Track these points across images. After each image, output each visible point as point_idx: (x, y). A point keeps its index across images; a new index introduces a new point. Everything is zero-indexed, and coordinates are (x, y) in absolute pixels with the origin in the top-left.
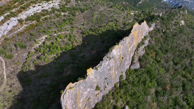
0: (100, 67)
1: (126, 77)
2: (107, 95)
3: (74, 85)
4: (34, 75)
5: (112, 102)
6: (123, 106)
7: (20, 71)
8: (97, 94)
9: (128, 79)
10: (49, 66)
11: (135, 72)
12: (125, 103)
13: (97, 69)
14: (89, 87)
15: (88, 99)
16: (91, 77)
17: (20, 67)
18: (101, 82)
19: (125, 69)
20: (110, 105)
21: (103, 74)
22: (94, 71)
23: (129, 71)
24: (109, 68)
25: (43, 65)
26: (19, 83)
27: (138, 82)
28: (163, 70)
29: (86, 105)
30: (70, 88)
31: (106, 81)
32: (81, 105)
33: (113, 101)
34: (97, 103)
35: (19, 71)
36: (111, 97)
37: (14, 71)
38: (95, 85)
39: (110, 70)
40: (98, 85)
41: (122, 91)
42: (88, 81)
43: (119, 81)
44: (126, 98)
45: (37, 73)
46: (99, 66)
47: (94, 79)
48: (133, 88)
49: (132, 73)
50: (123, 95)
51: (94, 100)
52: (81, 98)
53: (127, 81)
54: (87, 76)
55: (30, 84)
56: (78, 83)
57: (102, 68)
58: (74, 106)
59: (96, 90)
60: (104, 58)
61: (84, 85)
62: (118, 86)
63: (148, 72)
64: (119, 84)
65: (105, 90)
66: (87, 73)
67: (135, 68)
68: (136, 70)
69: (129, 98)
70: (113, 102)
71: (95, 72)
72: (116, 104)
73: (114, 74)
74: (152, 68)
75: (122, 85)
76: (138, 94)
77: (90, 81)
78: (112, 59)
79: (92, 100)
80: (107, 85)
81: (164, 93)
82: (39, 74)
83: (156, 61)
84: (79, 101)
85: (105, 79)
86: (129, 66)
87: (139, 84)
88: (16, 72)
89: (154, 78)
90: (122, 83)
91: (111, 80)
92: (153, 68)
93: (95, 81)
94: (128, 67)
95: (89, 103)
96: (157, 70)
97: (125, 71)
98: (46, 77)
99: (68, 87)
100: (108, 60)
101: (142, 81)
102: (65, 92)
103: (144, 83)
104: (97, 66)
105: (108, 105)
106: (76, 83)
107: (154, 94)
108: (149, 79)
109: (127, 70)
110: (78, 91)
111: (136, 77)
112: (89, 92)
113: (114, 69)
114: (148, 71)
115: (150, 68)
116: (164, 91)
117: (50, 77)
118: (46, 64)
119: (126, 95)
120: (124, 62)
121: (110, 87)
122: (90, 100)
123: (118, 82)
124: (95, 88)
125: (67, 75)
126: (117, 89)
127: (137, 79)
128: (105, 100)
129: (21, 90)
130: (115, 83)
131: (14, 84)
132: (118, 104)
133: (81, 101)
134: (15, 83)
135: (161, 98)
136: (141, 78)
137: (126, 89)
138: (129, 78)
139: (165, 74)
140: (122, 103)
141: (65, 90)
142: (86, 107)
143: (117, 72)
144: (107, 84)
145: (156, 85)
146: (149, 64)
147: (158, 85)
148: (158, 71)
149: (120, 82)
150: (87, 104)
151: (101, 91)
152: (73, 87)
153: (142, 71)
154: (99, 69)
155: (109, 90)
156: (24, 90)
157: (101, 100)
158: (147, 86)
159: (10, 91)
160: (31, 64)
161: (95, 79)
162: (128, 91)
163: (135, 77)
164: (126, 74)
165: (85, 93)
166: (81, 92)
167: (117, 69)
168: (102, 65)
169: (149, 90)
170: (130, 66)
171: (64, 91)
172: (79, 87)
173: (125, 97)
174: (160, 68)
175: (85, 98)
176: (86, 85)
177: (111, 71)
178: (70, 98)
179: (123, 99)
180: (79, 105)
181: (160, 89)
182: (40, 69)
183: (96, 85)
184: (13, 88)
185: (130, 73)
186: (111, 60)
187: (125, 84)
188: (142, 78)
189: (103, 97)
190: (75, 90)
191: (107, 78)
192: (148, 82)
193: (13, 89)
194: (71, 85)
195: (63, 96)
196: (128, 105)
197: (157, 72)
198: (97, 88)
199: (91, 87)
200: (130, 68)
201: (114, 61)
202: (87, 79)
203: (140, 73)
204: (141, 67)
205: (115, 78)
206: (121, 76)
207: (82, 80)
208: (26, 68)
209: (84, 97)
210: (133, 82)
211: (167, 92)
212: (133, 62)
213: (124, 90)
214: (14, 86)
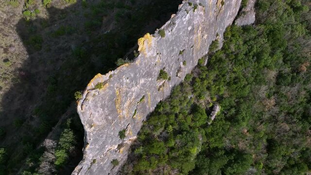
0: (170, 30)
1: (224, 44)
2: (181, 84)
3: (108, 78)
4: (47, 30)
5: (189, 97)
6: (211, 105)
7: (20, 20)
8: (160, 87)
9: (227, 47)
10: (74, 12)
11: (243, 33)
12: (215, 99)
13: (162, 34)
14: (143, 77)
15: (141, 100)
16: (148, 54)
17: (19, 11)
18: (169, 60)
19: (224, 26)
20: (185, 104)
21: (176, 44)
22: (155, 39)
23: (231, 31)
24: (189, 28)
25: (63, 8)
26: (21, 44)
27: (246, 55)
28: (303, 28)
29: (136, 110)
30: (98, 86)
31: (181, 58)
32: (125, 112)
33: (192, 96)
34: (160, 101)
35: (17, 19)
36: (189, 89)
37: (9, 20)
38: (157, 69)
39: (192, 32)
40: (164, 68)
41: (212, 75)
42: (141, 64)
43: (208, 53)
44: (219, 90)
45: (51, 25)
46: (169, 25)
47: (155, 58)
48: (235, 70)
49: (237, 34)
50: (212, 83)
51: (155, 98)
52: (125, 101)
53: (225, 53)
54: (138, 52)
55: (41, 47)
56: (116, 72)
57: (174, 29)
58: (110, 118)
59: (158, 78)
60: (180, 6)
61: (132, 75)
62: (206, 63)
63: (272, 34)
64: (208, 60)
65: (177, 76)
66: (138, 47)
67: (245, 24)
68: (245, 29)
69: (224, 90)
70: (191, 98)
71: (158, 42)
72: (198, 101)
73: (199, 41)
74: (281, 24)
75: (213, 61)
76: (243, 81)
77: (145, 64)
78: (200, 7)
79: (149, 100)
80: (182, 66)
81: (293, 78)
82: (56, 27)
83: (292, 7)
84: (120, 107)
85: (181, 53)
86: (232, 19)
87: (246, 59)
88: (13, 21)
89: (280, 47)
90: (214, 58)
91: (193, 54)
92: (283, 24)
93: (157, 61)
94: (229, 22)
95: (144, 107)
96: (290, 29)
97: (224, 30)
98: (70, 34)
99: (91, 85)
100: (191, 12)
101: (254, 53)
102: (84, 97)
103: (258, 56)
104: (163, 28)
105: (181, 104)
106: (111, 73)
107: (274, 81)
108: (269, 50)
109: (227, 29)
110: (117, 88)
111: (243, 45)
112: (144, 85)
113: (200, 28)
114: (271, 31)
115: (277, 24)
116: (295, 74)
117: (76, 34)
118: (66, 6)
119: (219, 84)
120: (224, 12)
121: (187, 69)
122: (145, 100)
123: (206, 56)
124: (157, 74)
125: (109, 31)
126: (202, 70)
127: (244, 49)
128: (177, 96)
129: (26, 58)
130: (200, 57)
131: (11, 46)
132: (202, 101)
133: (127, 104)
134: (13, 44)
135: (285, 90)
136: (252, 47)
137: (221, 69)
138: (229, 48)
139: (304, 38)
140: (209, 99)
141: (86, 92)
142: (136, 114)
143: (206, 35)
144: (184, 63)
145: (281, 61)
146: (276, 14)
147: (285, 61)
148: (292, 31)
149: (210, 55)
150: (138, 108)
151: (169, 79)
152: (105, 83)
153: (258, 30)
154: (168, 33)
155: (186, 73)
156: (31, 59)
157: (169, 95)
158: (263, 64)
159: (6, 60)
160: (39, 4)
161: (158, 56)
162: (223, 76)
163: (241, 43)
164: (225, 37)
165: (135, 89)
166: (125, 89)
167: (207, 30)
168: (174, 24)
169: (266, 71)
170: (236, 18)
171: (83, 93)
172: (119, 79)
173: (217, 87)
174: (297, 25)
175: (134, 99)
176: (136, 74)
177: (193, 34)
178: (99, 105)
179: (213, 92)
180: (121, 114)
181: (287, 70)
182: (56, 17)
183: (159, 70)
184: (10, 54)
185: (233, 36)
186: (198, 10)
187: (220, 60)
188: (255, 46)
189: (173, 90)
190: (110, 88)
191: (183, 51)
192: (266, 56)
193: (10, 57)
194: (99, 78)
195: (82, 105)
196: (220, 103)
197: (289, 33)
198: (162, 74)
199: (149, 74)
200: (234, 22)
201: (202, 13)
202: (138, 62)
203: (253, 35)
204: (258, 21)
205: (201, 49)
206: (213, 42)
207: (127, 65)
208: (30, 14)
209: (130, 97)
210: (236, 55)
211: (300, 77)
212: (243, 10)
213: (217, 72)
214: (12, 50)
